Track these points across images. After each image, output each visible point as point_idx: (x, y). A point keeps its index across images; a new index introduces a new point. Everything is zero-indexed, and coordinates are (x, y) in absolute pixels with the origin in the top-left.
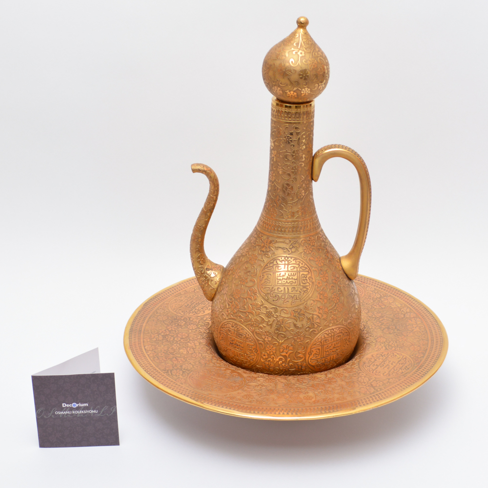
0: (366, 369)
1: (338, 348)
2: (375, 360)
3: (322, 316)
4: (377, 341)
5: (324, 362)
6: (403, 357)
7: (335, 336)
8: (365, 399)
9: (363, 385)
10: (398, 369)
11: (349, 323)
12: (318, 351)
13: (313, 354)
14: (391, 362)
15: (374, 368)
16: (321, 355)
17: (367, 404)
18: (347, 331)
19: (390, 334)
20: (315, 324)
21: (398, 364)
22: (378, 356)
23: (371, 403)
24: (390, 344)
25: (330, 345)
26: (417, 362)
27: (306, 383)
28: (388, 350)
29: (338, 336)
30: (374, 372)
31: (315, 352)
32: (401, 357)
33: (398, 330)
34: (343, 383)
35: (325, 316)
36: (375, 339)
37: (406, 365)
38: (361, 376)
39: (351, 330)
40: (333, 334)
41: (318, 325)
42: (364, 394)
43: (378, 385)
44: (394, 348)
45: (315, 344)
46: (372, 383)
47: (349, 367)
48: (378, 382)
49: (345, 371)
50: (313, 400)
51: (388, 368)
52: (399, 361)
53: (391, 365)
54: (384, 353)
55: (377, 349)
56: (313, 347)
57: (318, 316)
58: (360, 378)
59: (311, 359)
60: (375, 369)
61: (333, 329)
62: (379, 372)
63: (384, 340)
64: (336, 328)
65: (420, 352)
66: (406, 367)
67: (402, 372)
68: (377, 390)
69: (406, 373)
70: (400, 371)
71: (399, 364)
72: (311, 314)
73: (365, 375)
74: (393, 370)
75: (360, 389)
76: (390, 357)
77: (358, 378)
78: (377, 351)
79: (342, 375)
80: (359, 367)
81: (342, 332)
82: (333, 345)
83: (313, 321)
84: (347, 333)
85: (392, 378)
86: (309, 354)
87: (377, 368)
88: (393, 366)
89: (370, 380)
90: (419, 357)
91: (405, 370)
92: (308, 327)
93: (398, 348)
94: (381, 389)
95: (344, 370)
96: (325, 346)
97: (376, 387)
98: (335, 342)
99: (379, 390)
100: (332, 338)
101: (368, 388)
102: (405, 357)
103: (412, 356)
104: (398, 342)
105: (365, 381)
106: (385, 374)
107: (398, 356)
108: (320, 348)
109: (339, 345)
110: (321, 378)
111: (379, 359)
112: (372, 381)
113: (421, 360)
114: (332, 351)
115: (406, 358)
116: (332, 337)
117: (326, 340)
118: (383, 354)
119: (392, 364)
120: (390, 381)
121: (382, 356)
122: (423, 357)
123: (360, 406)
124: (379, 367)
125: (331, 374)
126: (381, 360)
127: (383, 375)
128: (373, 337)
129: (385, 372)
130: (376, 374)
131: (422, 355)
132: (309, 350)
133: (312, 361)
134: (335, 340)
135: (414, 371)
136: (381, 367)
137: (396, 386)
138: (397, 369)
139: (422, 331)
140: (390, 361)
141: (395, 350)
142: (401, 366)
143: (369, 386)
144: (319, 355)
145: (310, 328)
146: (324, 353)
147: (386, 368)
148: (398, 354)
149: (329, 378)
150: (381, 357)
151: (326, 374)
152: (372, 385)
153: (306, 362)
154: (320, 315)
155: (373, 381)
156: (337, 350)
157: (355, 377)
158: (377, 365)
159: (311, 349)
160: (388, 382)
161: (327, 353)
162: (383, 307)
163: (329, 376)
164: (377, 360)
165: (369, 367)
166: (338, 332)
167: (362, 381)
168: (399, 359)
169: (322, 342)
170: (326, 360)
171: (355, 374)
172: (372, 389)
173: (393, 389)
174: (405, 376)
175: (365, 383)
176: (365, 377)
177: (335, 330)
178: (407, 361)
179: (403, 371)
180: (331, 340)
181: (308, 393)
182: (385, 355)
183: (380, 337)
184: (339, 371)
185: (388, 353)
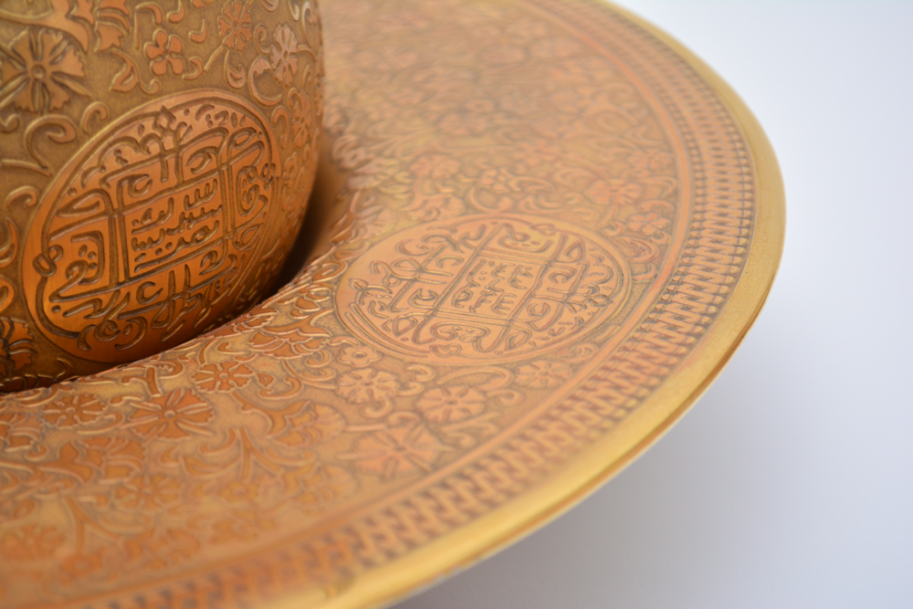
0: (378, 323)
1: (209, 222)
2: (421, 270)
3: (95, 35)
4: (413, 176)
5: (134, 303)
6: (564, 239)
7: (186, 154)
8: (389, 513)
9: (369, 421)
10: (553, 305)
11: (257, 78)
12: (92, 247)
13: (62, 264)
14: (507, 273)
15: (419, 314)
16: (113, 269)
17: (412, 545)
18: (249, 122)
19: (474, 134)
20: (52, 87)
21: (547, 282)
22: (432, 245)
23: (433, 535)
24: (485, 181)
25: (162, 204)
26: (645, 257)
27: (27, 440)
28: (477, 211)
29: (205, 153)
30: (425, 333)
31: (71, 254)
32: (556, 239)
33: (510, 115)
34: (252, 420)
35: (108, 38)
36: (404, 167)
37: (589, 281)
38: (353, 368)
39: (275, 114)
40: (169, 142)
41: (74, 94)
42: (382, 478)
43: (456, 415)
44: (506, 203)
45: (68, 208)
46: (423, 404)
47: (282, 320)
48: (454, 390)
49: (257, 348)
50: (65, 551)
51: (497, 308)
52: (549, 265)
53: (510, 290)
54: (462, 231)
55: (421, 214)
56: (58, 223)
57: (67, 36)
58: (347, 379)
59: (55, 295)
60: (428, 318)
61: (169, 114)
62: (453, 336)
63: (453, 167)
64: (185, 107)
65: (646, 206)
66: (594, 289)
67: (581, 323)
68: (456, 444)
69: (604, 326)
70: (568, 316)
71: (553, 277)
72: (18, 24)
73: (373, 357)
74: (524, 315)
75: (354, 448)
76: (494, 244)
77: (336, 381)
78: (422, 221)
79: (245, 369)
80: (336, 315)
81: (222, 130)
82: (180, 207)
83: (40, 68)
84: (251, 131)
85: (529, 362)
86: (38, 268)
87: (435, 310)
88: (521, 293)
89: (404, 387)
90: (648, 231)
91: (592, 309)
92: (13, 107)
93: (530, 199)
94: (480, 437)
95: (254, 339)
96: (130, 216)
97: (448, 421)
98: (189, 190)
99: (467, 441)
100: (165, 166)
101: (400, 434)
102: (572, 240)
103: (611, 233)
104: (521, 169)
105: (378, 394)
106: (487, 342)
107: (535, 236)
108: (102, 225)
109: (212, 202)
110: (118, 398)
111: (441, 263)
112: (416, 388)
113: (663, 249)
114: (174, 239)
115: (579, 245)
116: (171, 160)
117: (132, 179)
118: (456, 237)
119: (513, 282)
120: (521, 379)
121: (455, 246)
122: (669, 229)
123: (369, 564)
124: (447, 305)
125: (178, 369)
126: (450, 268)
127: (479, 348)
128: (392, 156)
129: (486, 332)
130: (434, 349)
131: (662, 222)
132: (34, 247)
133: (66, 306)
134: (188, 175)
135: (643, 306)
136: (456, 303)
137: (563, 408)
138: (545, 311)
139: (631, 112)
140: (501, 268)
141: (514, 209)
142: (565, 287)
143: (404, 421)
144: (99, 266)
145: (27, 113)
146: (132, 254)
147: (485, 309)
148: (534, 227)
149: (168, 395)
150: (449, 252)
151: (150, 377)
152: (420, 413)
153: (26, 316)
154: (79, 32)
155: (427, 387)
156: (205, 230)
157: (318, 372)
158: (433, 296)
159: (46, 236)
160: (513, 385)
161: (151, 254)
162: (422, 25)
163: (171, 382)
164: (432, 267)
165: (392, 308)
166: (201, 126)
167: (362, 395)
168: (548, 254)
169: (113, 192)
170: (149, 291)
171: (319, 357)
172: (426, 438)
173: (553, 428)
174: (600, 345)
175: (378, 405)
176: (375, 368)
177: (179, 115)
178: (588, 257)
179: (585, 315)
180: (164, 177)
181: (32, 504)
182: (465, 238)
183: (430, 153)
184: (222, 348)
185: (483, 228)
